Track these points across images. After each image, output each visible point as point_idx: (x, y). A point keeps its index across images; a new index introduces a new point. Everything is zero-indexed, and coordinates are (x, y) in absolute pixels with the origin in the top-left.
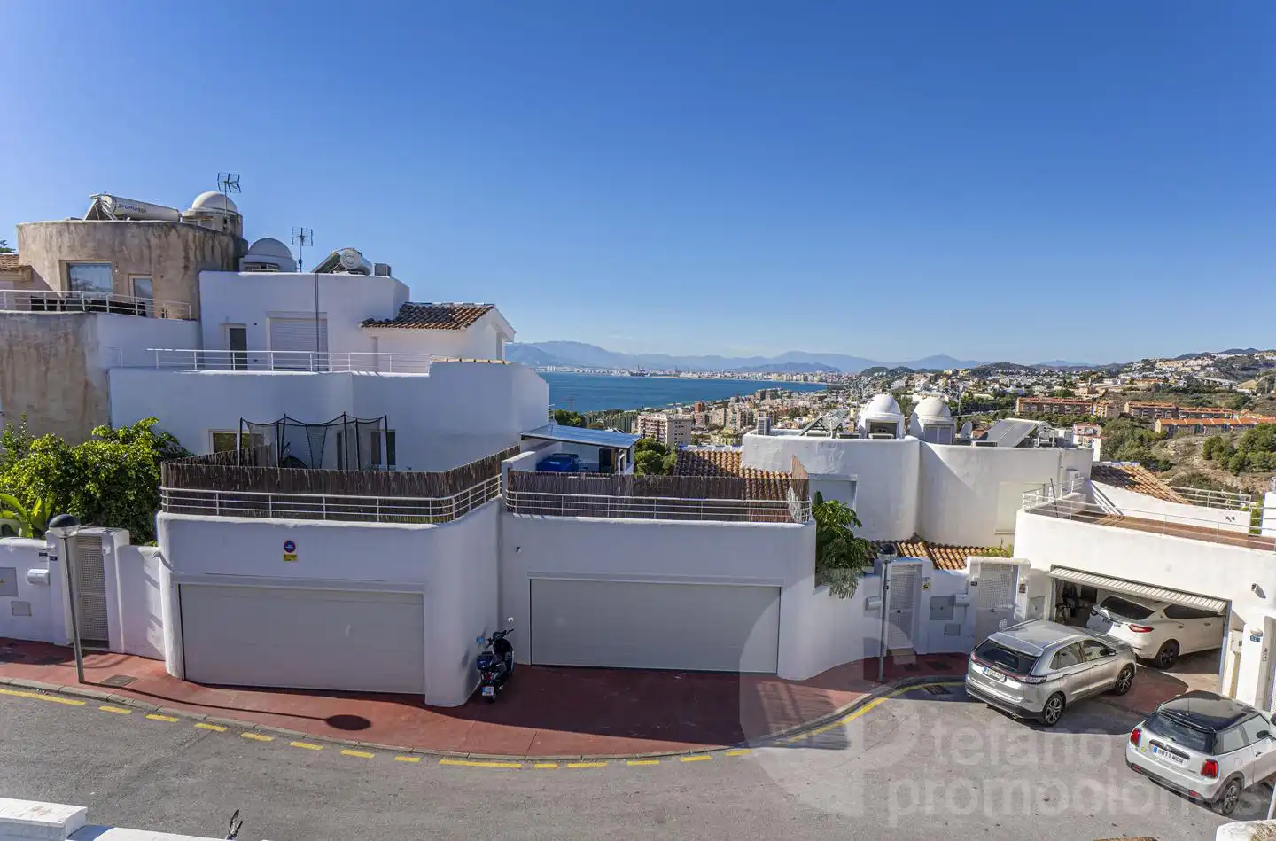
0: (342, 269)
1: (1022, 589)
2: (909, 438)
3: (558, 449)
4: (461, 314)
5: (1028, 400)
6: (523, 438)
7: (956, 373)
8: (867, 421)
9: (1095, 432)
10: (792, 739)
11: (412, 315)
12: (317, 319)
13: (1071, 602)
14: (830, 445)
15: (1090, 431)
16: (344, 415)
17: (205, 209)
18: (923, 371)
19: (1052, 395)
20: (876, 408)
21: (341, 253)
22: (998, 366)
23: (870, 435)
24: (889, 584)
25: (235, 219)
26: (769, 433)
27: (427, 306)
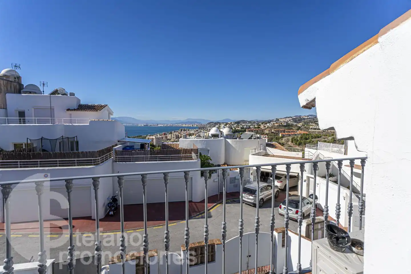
0: (59, 94)
1: (252, 174)
2: (222, 138)
3: (128, 144)
4: (97, 107)
5: (249, 129)
6: (119, 141)
7: (231, 123)
8: (211, 134)
9: (266, 137)
10: (197, 217)
11: (82, 108)
12: (51, 109)
13: (263, 177)
14: (203, 140)
15: (265, 137)
16: (63, 136)
17: (6, 74)
18: (223, 123)
19: (255, 128)
20: (213, 131)
21: (58, 89)
22: (242, 121)
23: (212, 138)
24: (219, 175)
25: (19, 78)
26: (186, 138)
27: (87, 105)
